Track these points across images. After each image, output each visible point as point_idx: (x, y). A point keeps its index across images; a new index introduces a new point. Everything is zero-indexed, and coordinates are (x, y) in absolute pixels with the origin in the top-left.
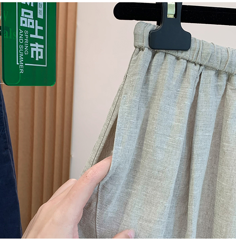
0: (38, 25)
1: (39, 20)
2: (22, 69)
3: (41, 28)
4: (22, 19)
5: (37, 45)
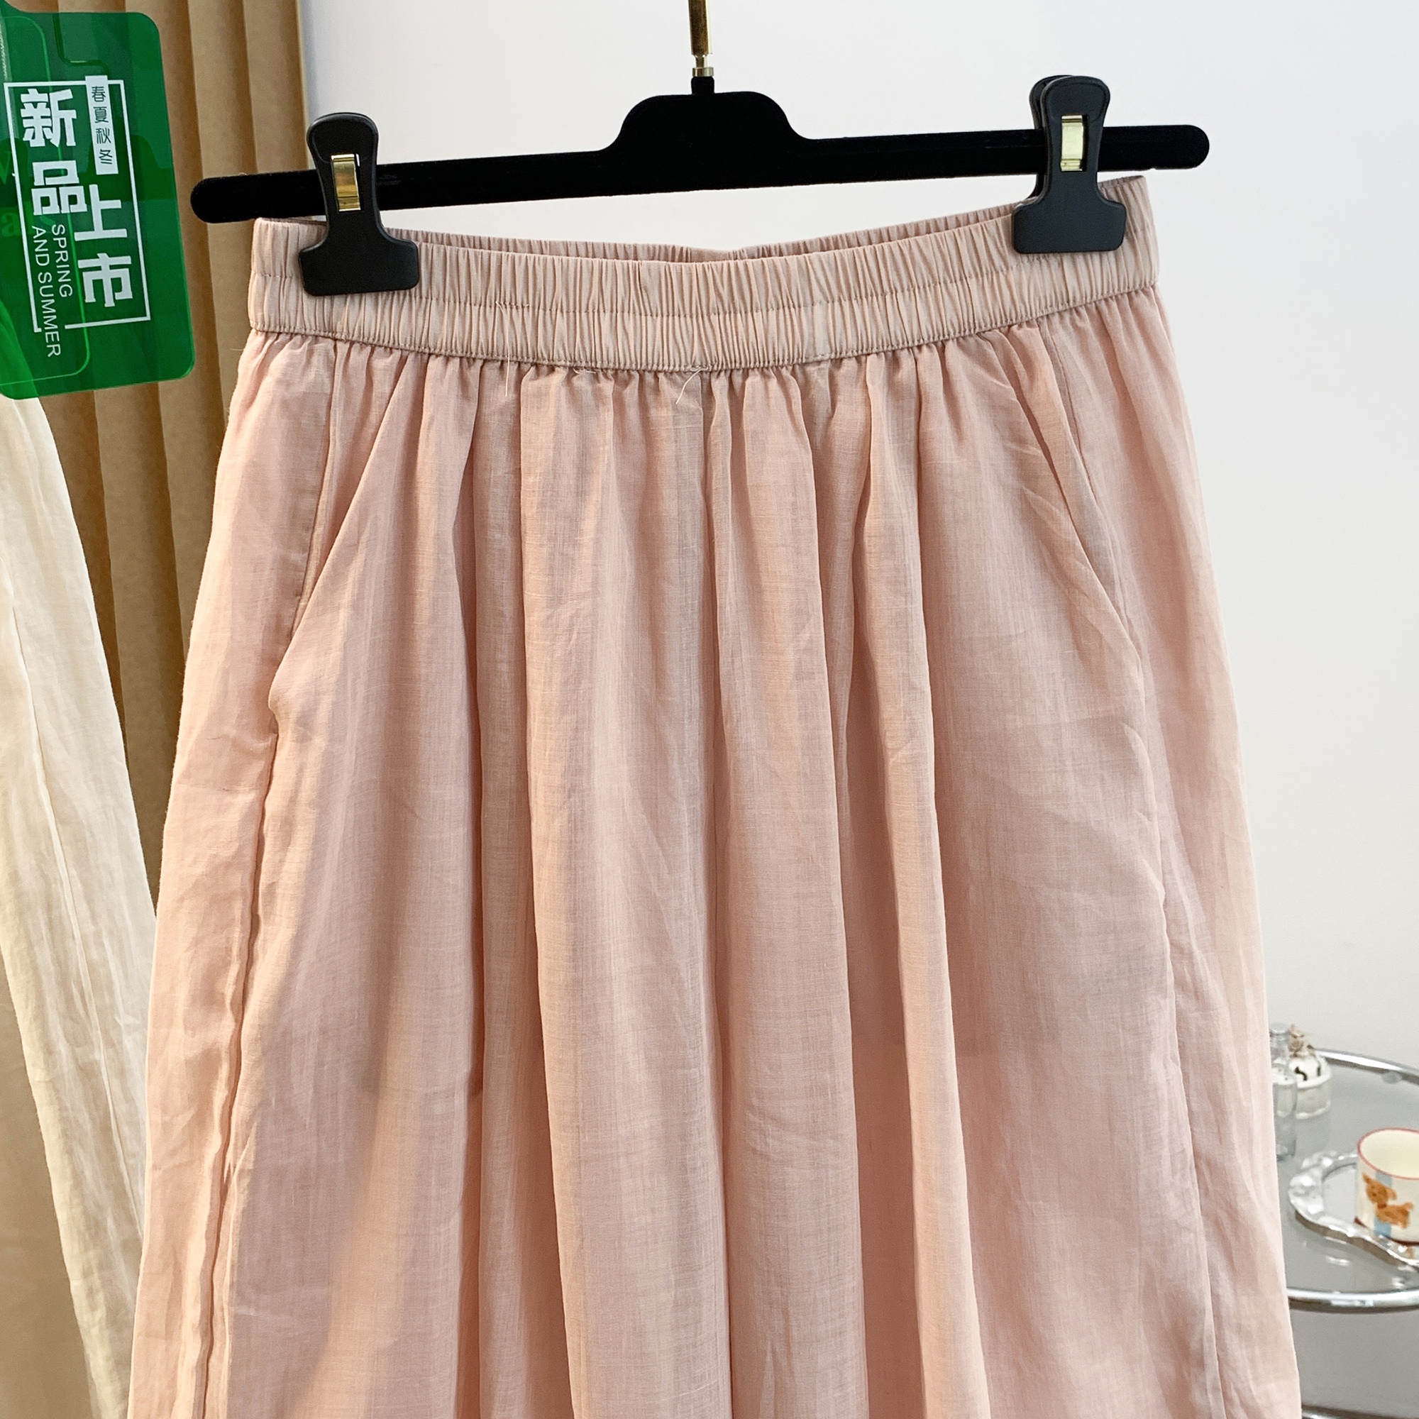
0: (101, 199)
1: (103, 182)
2: (56, 342)
4: (37, 195)
5: (104, 260)
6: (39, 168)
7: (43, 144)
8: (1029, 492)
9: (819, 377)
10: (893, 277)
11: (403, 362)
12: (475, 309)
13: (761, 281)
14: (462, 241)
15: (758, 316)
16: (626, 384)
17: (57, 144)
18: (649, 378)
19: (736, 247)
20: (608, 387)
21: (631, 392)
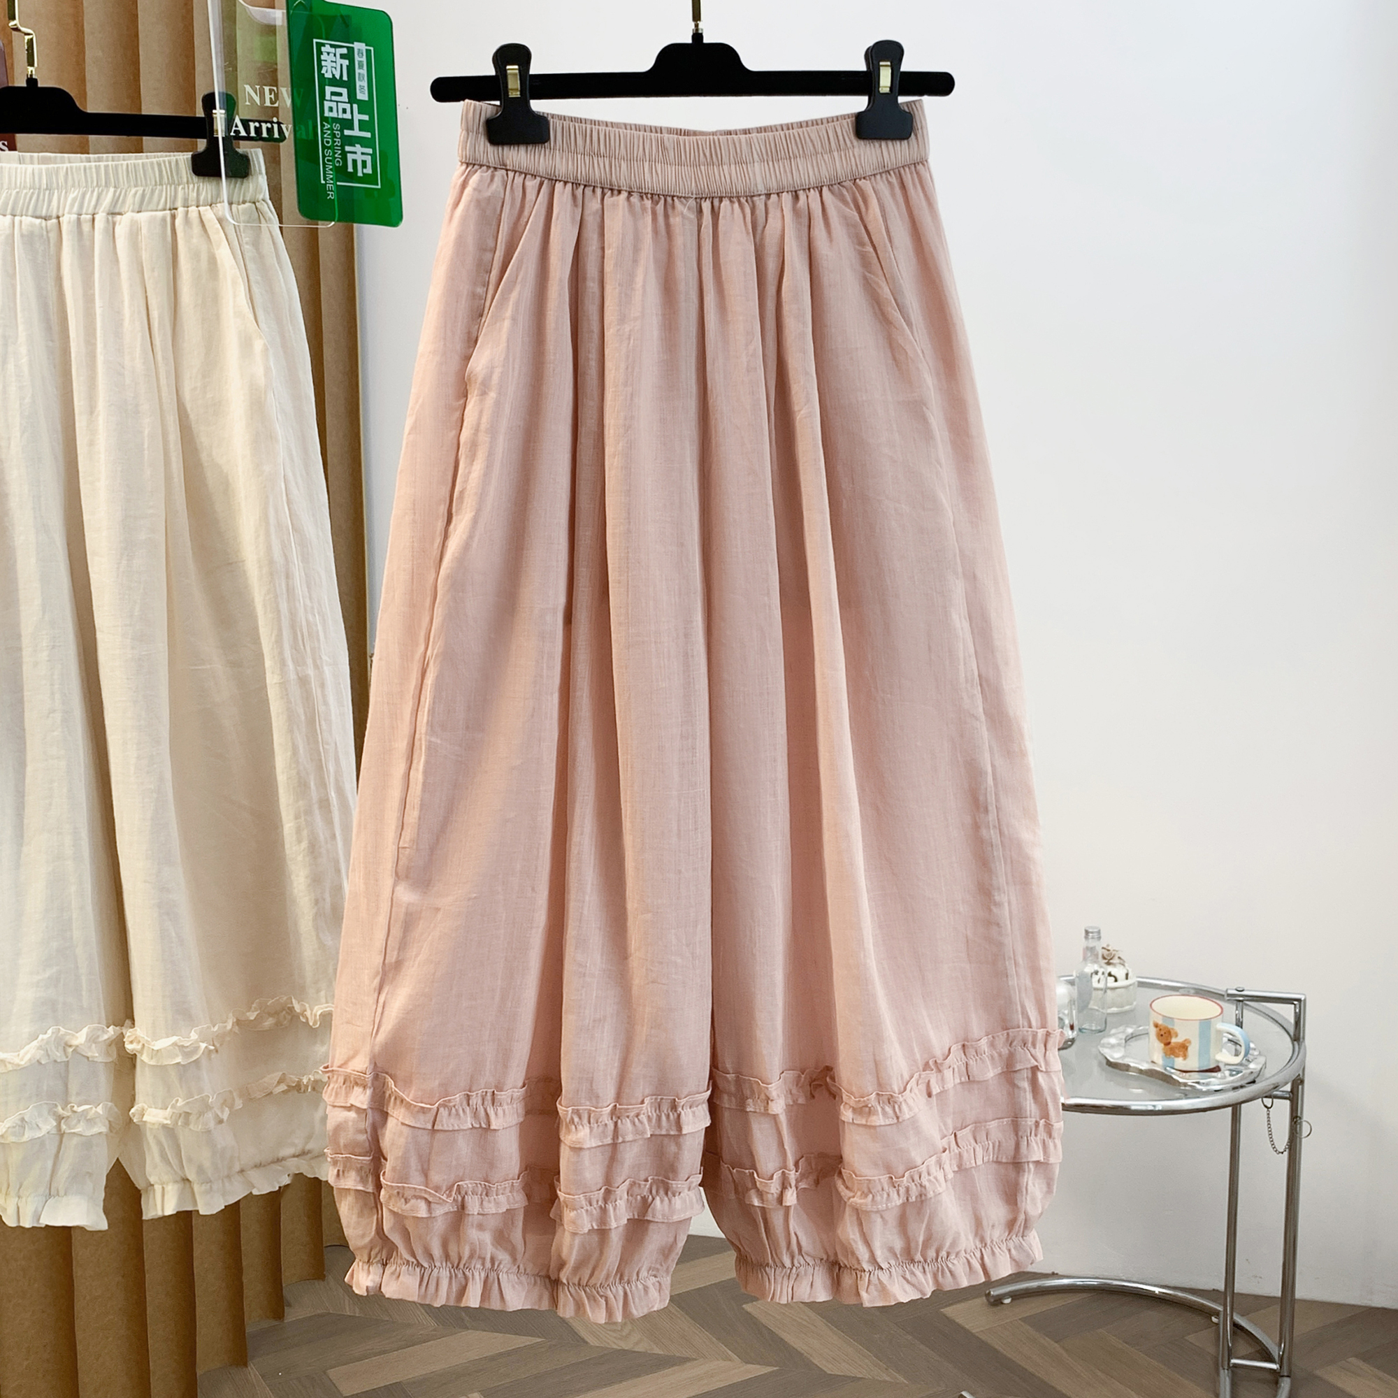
0: (359, 113)
1: (360, 102)
2: (332, 191)
3: (366, 118)
4: (327, 104)
5: (358, 148)
6: (329, 90)
7: (331, 77)
8: (867, 274)
9: (760, 202)
10: (794, 147)
11: (541, 184)
12: (579, 156)
13: (726, 147)
14: (571, 119)
15: (725, 167)
16: (657, 203)
17: (338, 77)
18: (669, 199)
19: (714, 130)
20: (648, 203)
21: (660, 207)
